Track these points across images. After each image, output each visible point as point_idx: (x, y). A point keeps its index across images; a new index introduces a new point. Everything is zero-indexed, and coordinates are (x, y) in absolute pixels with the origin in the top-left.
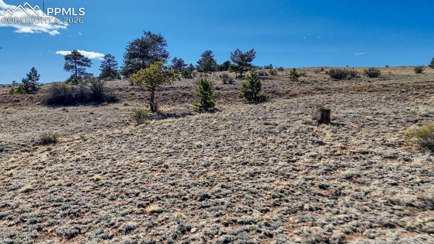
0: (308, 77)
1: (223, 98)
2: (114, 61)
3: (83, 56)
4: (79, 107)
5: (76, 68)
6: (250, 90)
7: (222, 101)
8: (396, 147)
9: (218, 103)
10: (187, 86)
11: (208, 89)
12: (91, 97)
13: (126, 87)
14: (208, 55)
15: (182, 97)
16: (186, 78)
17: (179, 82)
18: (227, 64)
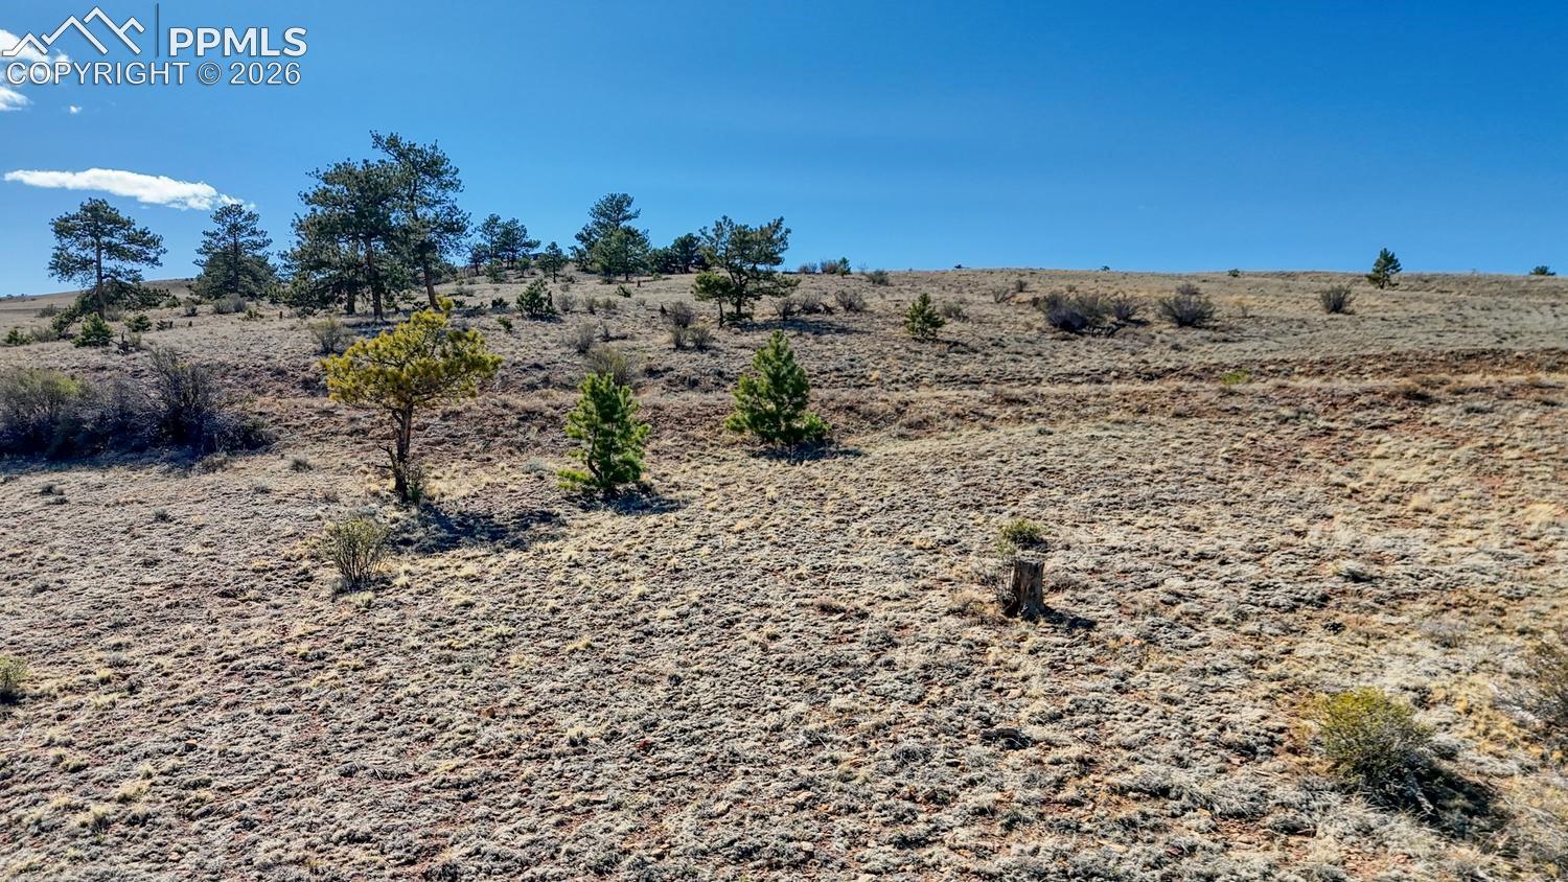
0: (970, 324)
1: (672, 428)
2: (254, 232)
3: (128, 224)
4: (110, 475)
5: (99, 268)
6: (771, 406)
7: (669, 442)
8: (1258, 758)
9: (656, 452)
10: (537, 360)
11: (616, 416)
12: (160, 426)
13: (303, 361)
14: (615, 209)
15: (518, 426)
16: (534, 317)
17: (508, 337)
18: (687, 244)
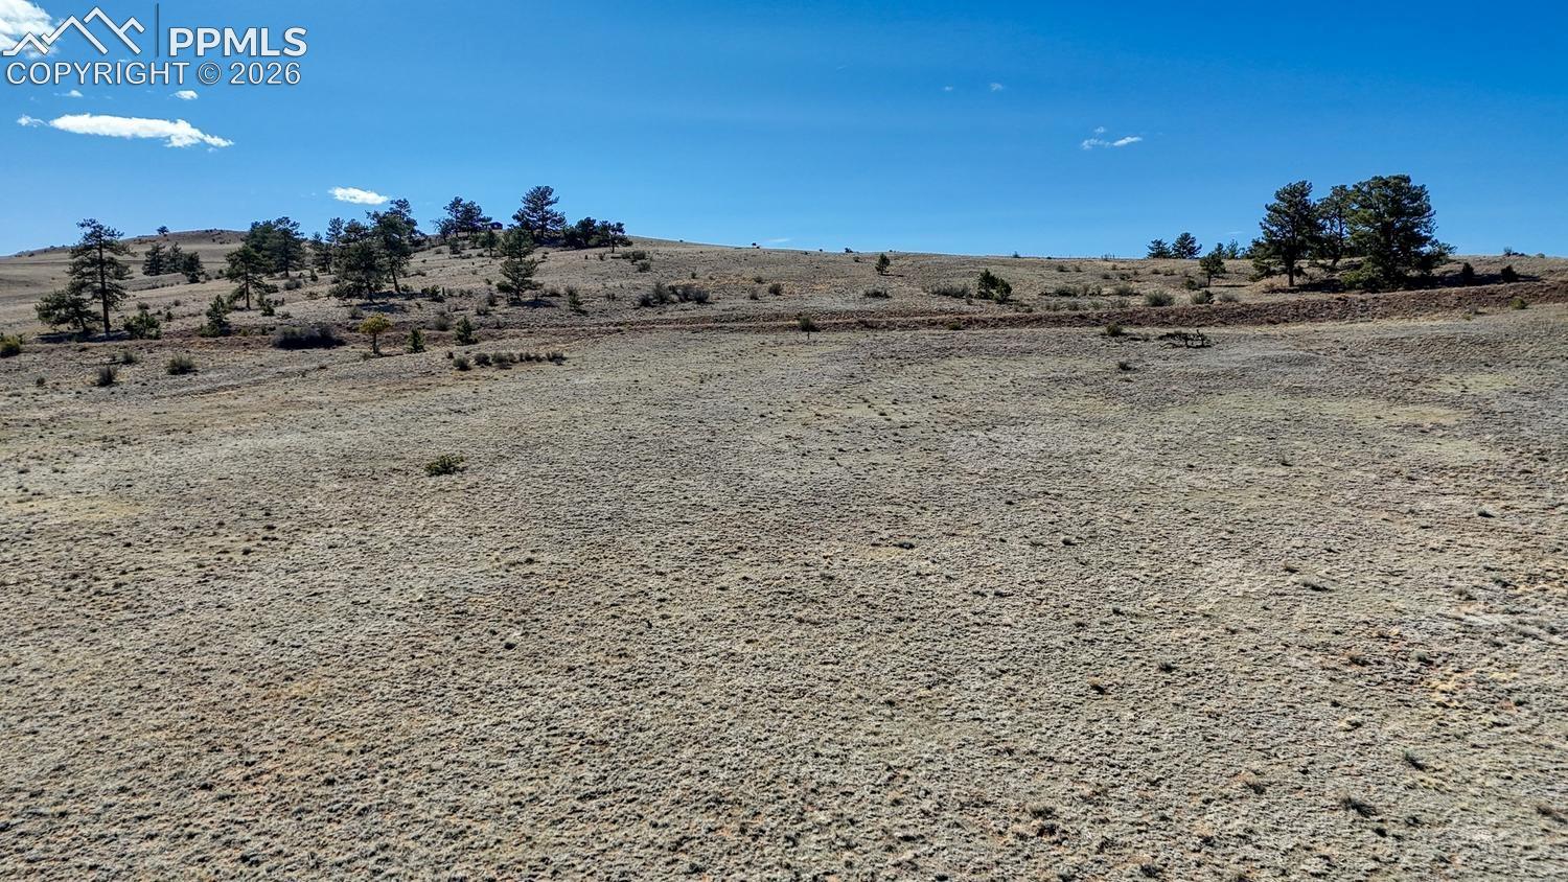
18: (587, 224)
